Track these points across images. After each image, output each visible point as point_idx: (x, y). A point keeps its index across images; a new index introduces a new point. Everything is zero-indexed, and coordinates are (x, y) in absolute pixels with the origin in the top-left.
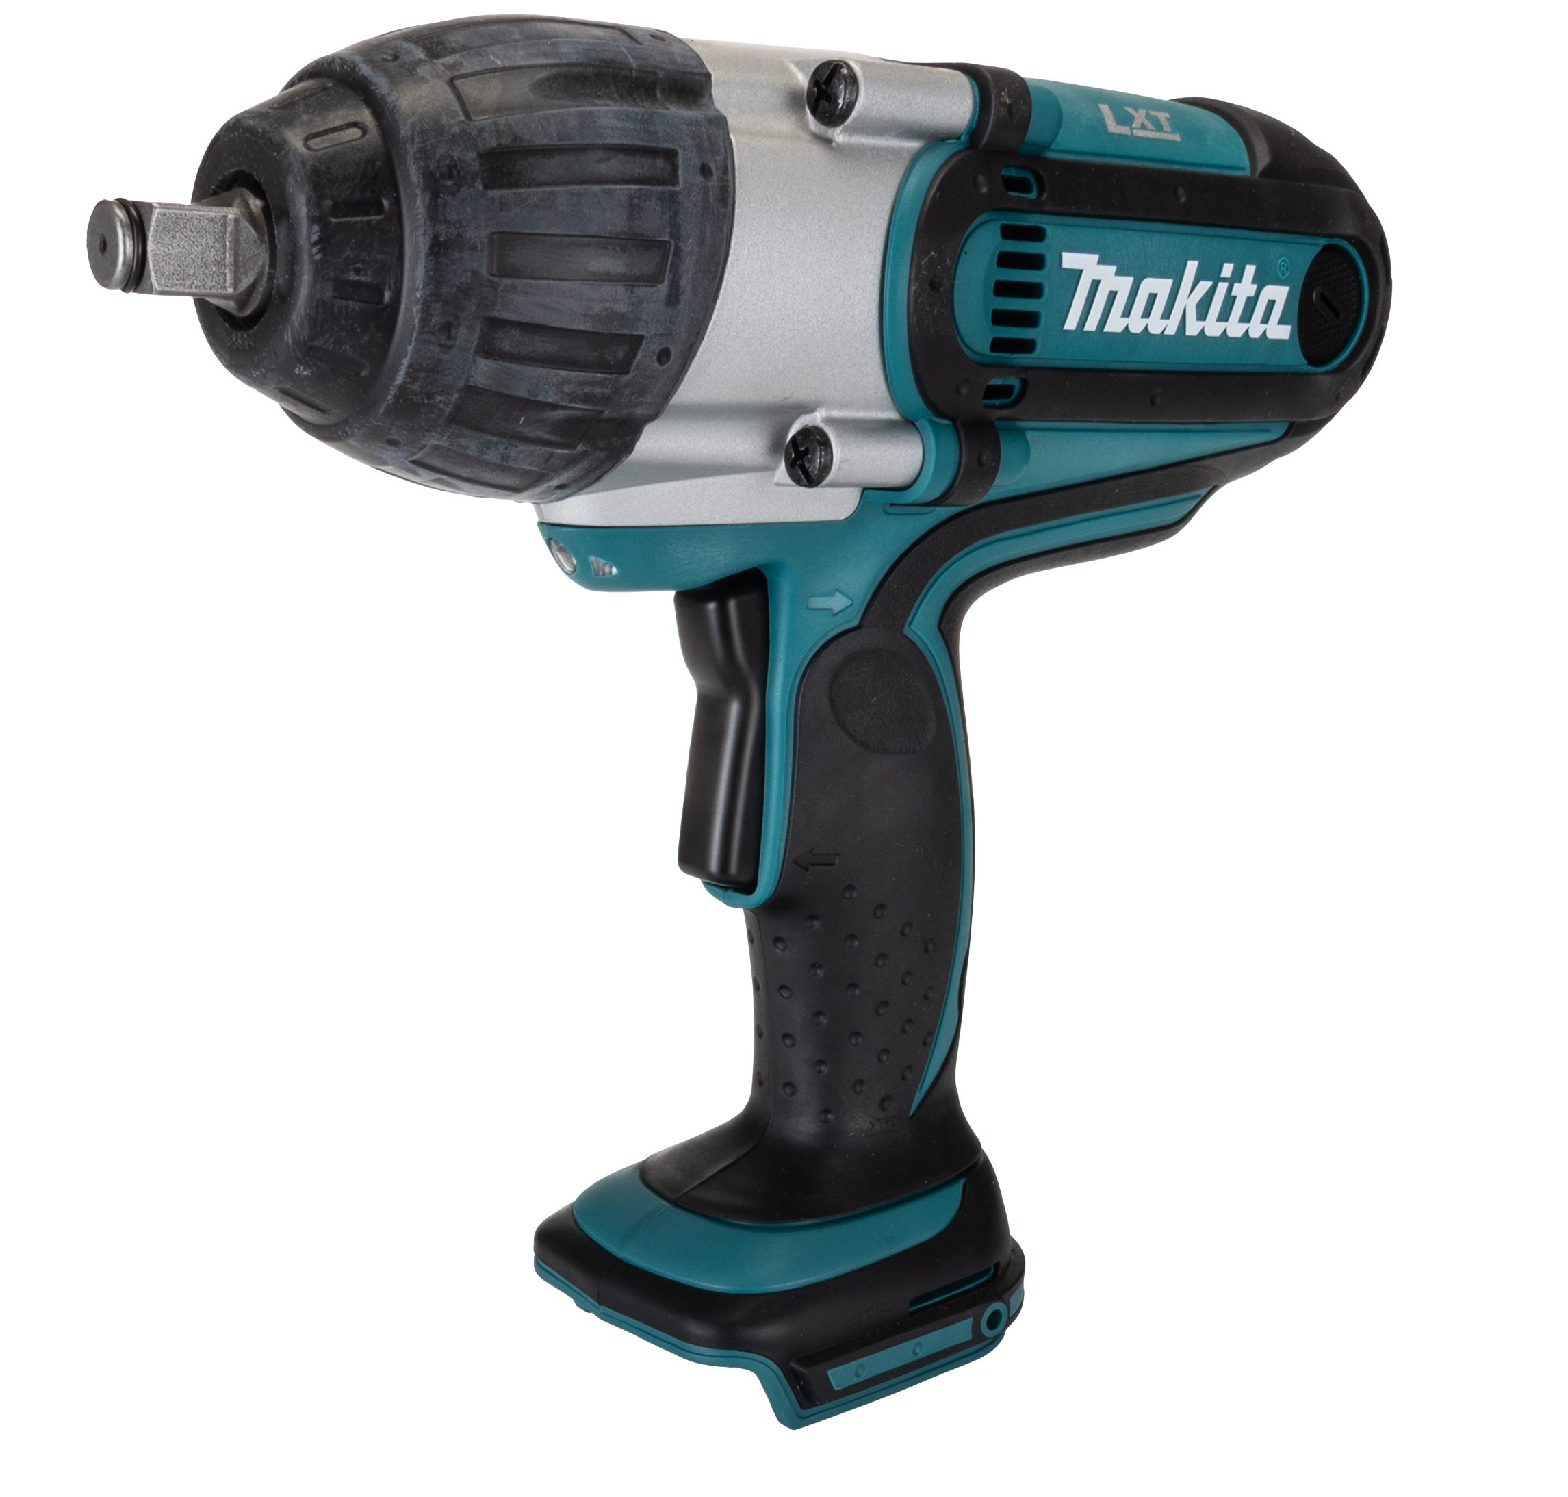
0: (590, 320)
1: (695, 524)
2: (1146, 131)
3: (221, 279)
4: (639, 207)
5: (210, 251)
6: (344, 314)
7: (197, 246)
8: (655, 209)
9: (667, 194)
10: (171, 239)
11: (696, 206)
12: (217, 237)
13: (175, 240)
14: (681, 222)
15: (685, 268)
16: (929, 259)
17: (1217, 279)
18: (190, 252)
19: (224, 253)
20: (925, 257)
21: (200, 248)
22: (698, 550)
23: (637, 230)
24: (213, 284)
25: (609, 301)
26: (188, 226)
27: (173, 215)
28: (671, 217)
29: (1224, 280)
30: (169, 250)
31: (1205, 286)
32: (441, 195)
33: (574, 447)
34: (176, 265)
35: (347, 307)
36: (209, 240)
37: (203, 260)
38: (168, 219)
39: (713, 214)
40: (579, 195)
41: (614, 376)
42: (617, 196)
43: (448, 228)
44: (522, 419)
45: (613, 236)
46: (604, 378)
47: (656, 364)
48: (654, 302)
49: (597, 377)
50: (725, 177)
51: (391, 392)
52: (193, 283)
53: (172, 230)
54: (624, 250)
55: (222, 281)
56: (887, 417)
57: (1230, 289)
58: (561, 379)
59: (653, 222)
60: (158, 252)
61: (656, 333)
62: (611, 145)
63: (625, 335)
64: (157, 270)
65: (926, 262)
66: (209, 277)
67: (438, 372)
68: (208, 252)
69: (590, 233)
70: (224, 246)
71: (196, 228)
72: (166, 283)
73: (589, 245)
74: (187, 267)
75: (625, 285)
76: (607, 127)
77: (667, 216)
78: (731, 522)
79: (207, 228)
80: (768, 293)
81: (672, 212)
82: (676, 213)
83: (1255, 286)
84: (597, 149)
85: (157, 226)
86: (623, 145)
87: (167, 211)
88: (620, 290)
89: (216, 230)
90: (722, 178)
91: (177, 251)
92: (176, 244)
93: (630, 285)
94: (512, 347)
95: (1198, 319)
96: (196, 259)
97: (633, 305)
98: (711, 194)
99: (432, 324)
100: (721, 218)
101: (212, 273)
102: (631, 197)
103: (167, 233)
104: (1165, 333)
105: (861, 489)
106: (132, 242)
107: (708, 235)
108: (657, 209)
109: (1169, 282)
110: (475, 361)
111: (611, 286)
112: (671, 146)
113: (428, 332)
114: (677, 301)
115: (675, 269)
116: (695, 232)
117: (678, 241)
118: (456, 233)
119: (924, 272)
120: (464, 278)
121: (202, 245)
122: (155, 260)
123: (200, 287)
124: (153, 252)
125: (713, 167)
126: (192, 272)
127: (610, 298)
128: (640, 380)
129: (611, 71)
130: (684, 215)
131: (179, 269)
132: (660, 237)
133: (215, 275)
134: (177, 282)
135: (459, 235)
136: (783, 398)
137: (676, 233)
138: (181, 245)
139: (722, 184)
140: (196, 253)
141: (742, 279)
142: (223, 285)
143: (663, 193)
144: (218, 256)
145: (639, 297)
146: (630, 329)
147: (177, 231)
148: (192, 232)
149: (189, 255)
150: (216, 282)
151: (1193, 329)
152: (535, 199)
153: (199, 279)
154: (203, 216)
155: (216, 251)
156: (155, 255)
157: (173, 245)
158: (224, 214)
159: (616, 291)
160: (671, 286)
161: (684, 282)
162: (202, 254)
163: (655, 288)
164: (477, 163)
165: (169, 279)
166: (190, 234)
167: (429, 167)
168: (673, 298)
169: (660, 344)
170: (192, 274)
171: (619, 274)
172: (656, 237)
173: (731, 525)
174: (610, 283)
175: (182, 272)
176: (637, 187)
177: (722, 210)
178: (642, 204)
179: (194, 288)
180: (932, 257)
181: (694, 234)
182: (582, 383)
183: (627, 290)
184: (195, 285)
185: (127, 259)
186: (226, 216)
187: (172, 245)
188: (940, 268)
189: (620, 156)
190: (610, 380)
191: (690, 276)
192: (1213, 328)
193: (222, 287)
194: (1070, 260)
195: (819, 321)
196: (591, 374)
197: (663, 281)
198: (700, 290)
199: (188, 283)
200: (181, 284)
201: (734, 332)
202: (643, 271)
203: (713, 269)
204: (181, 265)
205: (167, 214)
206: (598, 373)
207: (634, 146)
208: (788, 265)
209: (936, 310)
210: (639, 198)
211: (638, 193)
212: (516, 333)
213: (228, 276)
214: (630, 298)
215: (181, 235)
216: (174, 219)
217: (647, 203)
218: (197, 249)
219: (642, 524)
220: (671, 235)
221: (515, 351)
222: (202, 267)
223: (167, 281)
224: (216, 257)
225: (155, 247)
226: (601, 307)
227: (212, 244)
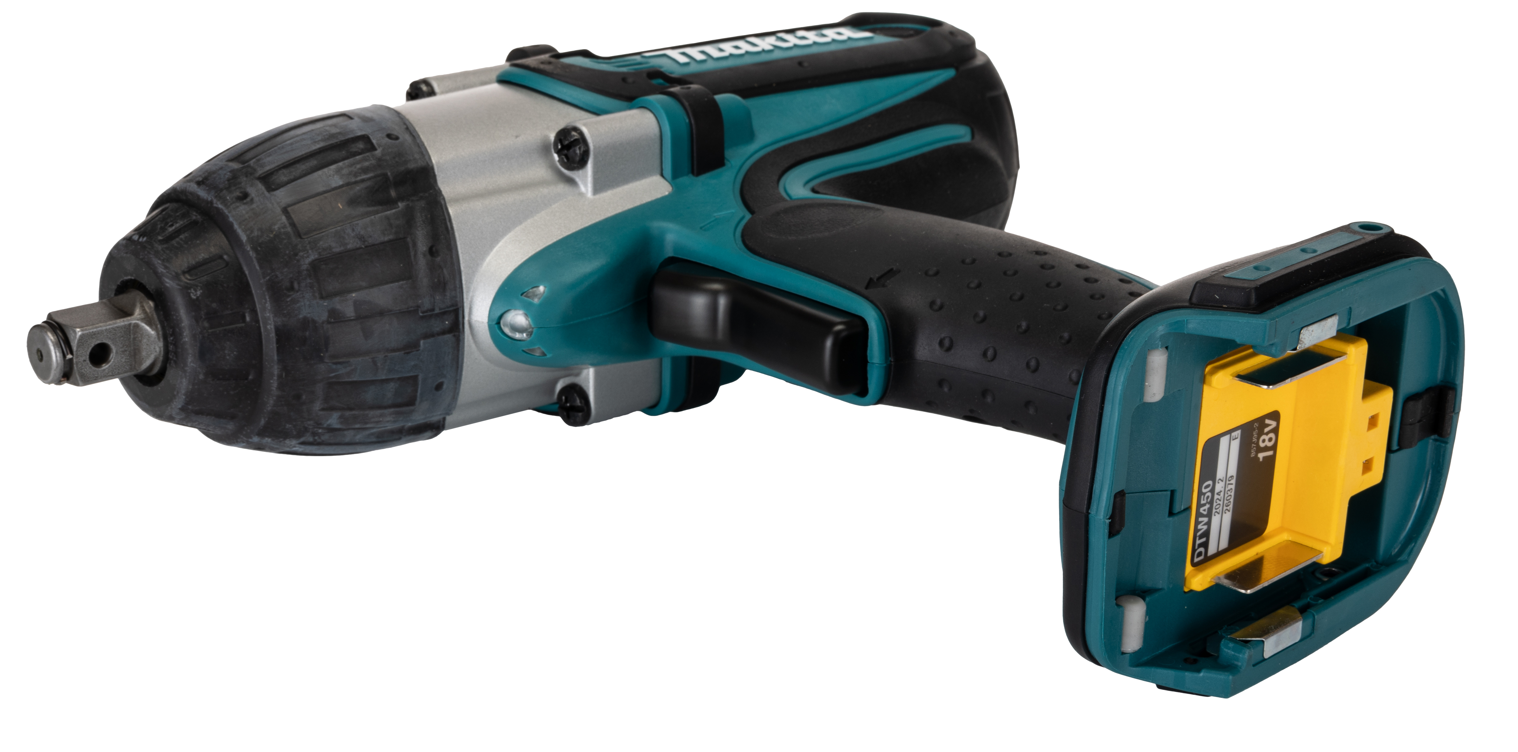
6: (183, 243)
35: (181, 239)
41: (369, 154)
44: (339, 205)
46: (364, 157)
51: (248, 249)
63: (353, 138)
94: (287, 178)
110: (273, 196)
146: (351, 135)
206: (355, 158)
221: (291, 177)
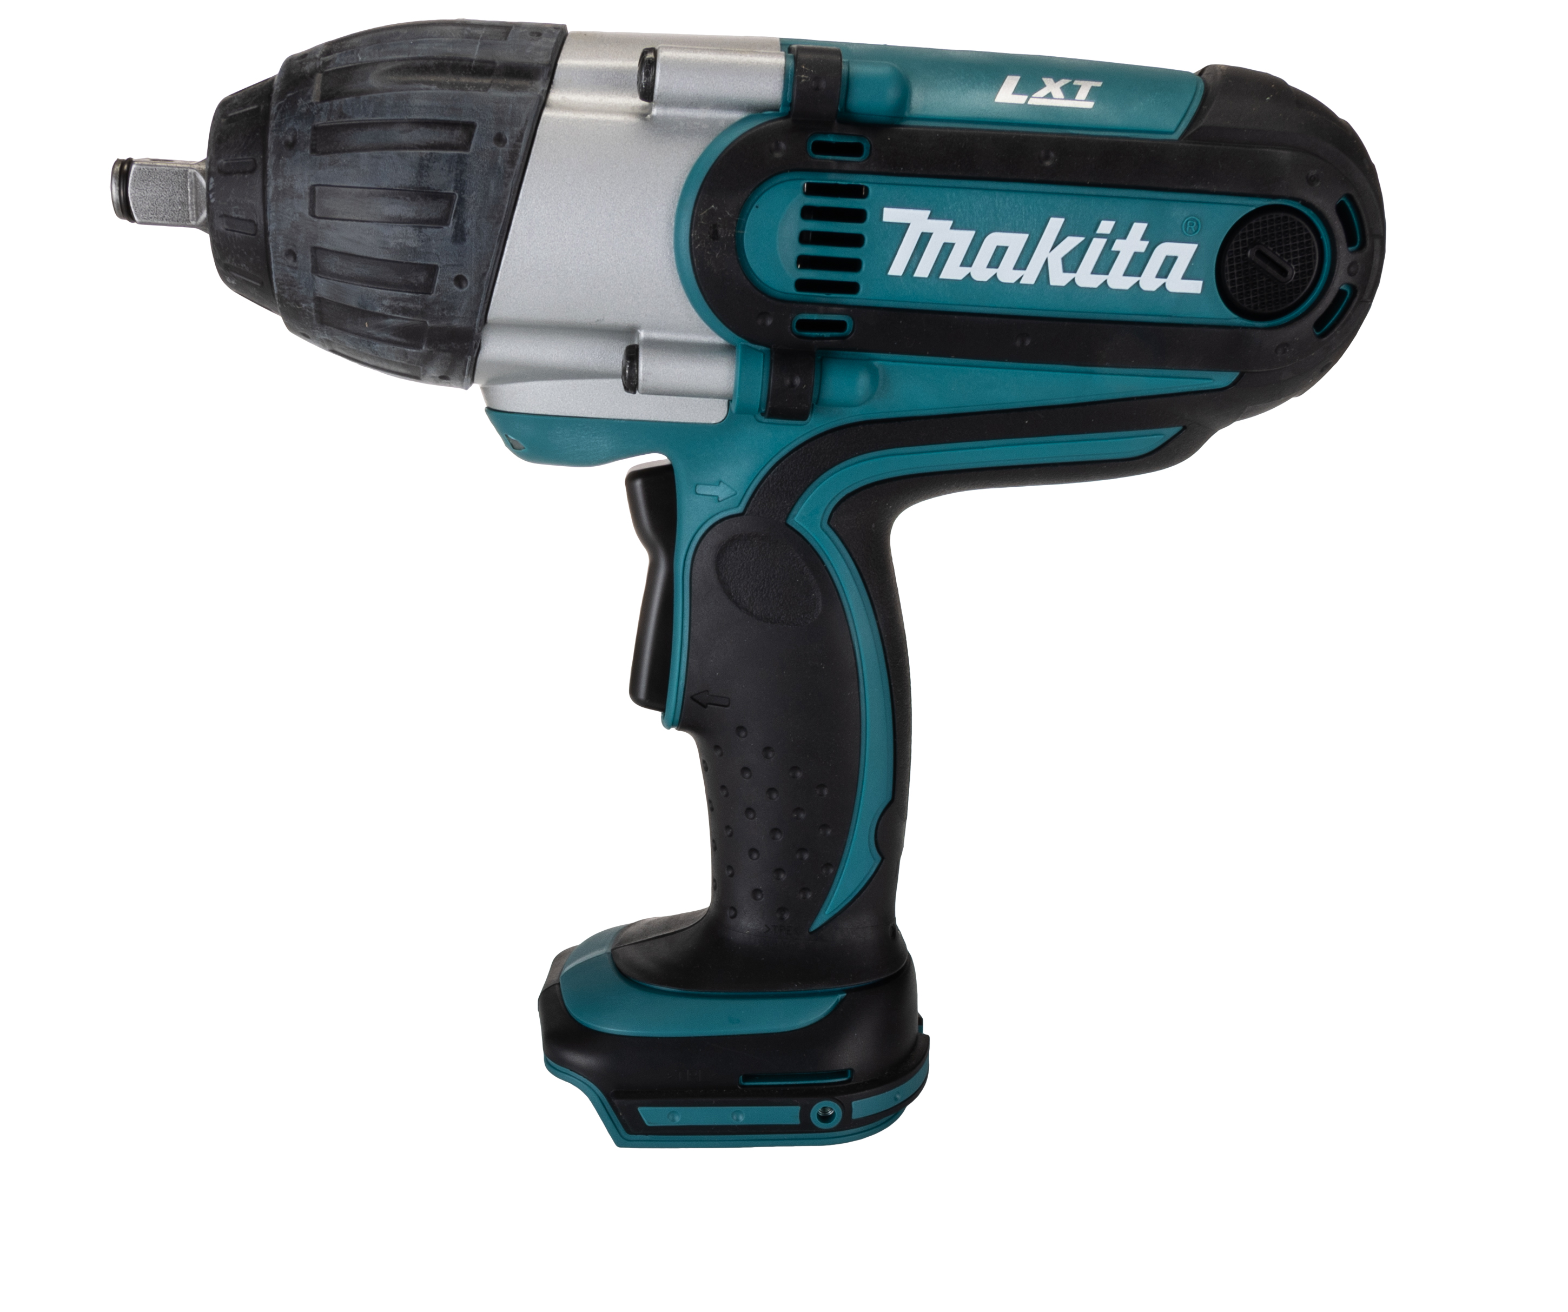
0: (388, 252)
1: (575, 415)
2: (1052, 100)
3: (186, 214)
4: (428, 167)
5: (176, 195)
6: (234, 241)
7: (166, 192)
8: (442, 169)
9: (456, 157)
10: (146, 186)
11: (483, 166)
12: (181, 185)
13: (149, 187)
14: (466, 179)
15: (469, 214)
16: (708, 211)
17: (1090, 234)
18: (161, 195)
19: (187, 196)
20: (704, 210)
21: (168, 192)
22: (583, 437)
23: (424, 185)
24: (180, 217)
25: (401, 238)
26: (158, 177)
27: (146, 170)
28: (456, 174)
29: (1102, 236)
30: (144, 194)
31: (1072, 242)
32: (283, 157)
33: (420, 348)
34: (150, 204)
35: (235, 237)
36: (175, 187)
37: (171, 201)
38: (142, 173)
39: (500, 172)
40: (378, 158)
41: (420, 295)
42: (409, 159)
43: (284, 181)
44: (367, 324)
45: (403, 189)
46: (412, 297)
47: (456, 288)
48: (441, 240)
49: (405, 295)
50: (518, 143)
52: (164, 217)
53: (146, 180)
54: (413, 199)
55: (186, 216)
56: (710, 342)
57: (1110, 244)
58: (378, 296)
59: (440, 179)
60: (136, 195)
61: (448, 264)
62: (415, 119)
63: (421, 264)
64: (136, 207)
65: (704, 214)
66: (176, 213)
67: (295, 286)
68: (174, 196)
69: (384, 186)
70: (187, 192)
71: (164, 179)
72: (143, 216)
73: (384, 196)
74: (159, 205)
75: (414, 227)
76: (416, 106)
77: (453, 175)
78: (607, 417)
79: (173, 179)
80: (557, 236)
81: (458, 171)
82: (462, 172)
83: (1146, 243)
84: (403, 123)
85: (135, 177)
86: (426, 119)
87: (142, 167)
88: (410, 230)
89: (180, 181)
90: (514, 144)
91: (151, 194)
92: (150, 190)
93: (417, 227)
94: (337, 270)
95: (1065, 271)
96: (165, 200)
97: (422, 241)
98: (500, 157)
99: (280, 251)
100: (507, 175)
101: (178, 210)
102: (422, 159)
103: (142, 182)
104: (1022, 282)
105: (726, 401)
106: (118, 188)
107: (492, 189)
108: (444, 168)
109: (1023, 237)
110: (314, 279)
111: (401, 226)
112: (472, 120)
113: (279, 256)
114: (464, 240)
115: (459, 215)
116: (479, 187)
117: (462, 193)
118: (289, 185)
119: (702, 222)
120: (294, 218)
121: (169, 191)
122: (134, 200)
123: (169, 220)
124: (133, 195)
125: (507, 136)
126: (162, 209)
127: (402, 236)
128: (445, 299)
129: (451, 62)
130: (470, 174)
131: (152, 206)
132: (445, 190)
133: (180, 212)
134: (152, 216)
135: (291, 187)
136: (596, 320)
137: (460, 185)
138: (153, 191)
139: (513, 149)
140: (165, 196)
141: (530, 224)
142: (187, 219)
143: (452, 156)
144: (182, 198)
145: (427, 236)
146: (423, 259)
147: (150, 181)
148: (162, 182)
149: (160, 197)
150: (182, 217)
151: (1059, 278)
152: (345, 161)
153: (168, 214)
154: (169, 171)
155: (181, 195)
156: (134, 197)
157: (148, 190)
158: (185, 169)
159: (406, 231)
160: (456, 228)
161: (468, 225)
162: (169, 196)
163: (441, 229)
164: (310, 135)
165: (145, 214)
166: (160, 183)
167: (279, 136)
168: (459, 236)
169: (454, 273)
170: (163, 210)
171: (409, 218)
172: (441, 190)
173: (608, 419)
174: (401, 225)
175: (155, 209)
176: (428, 152)
177: (509, 170)
178: (430, 165)
179: (164, 220)
180: (713, 209)
181: (479, 188)
182: (396, 299)
183: (415, 230)
184: (166, 218)
185: (115, 200)
186: (187, 171)
187: (146, 191)
188: (720, 219)
189: (422, 129)
190: (418, 298)
191: (474, 220)
192: (1086, 278)
193: (186, 220)
194: (891, 215)
195: (612, 259)
196: (400, 293)
197: (447, 225)
198: (484, 231)
199: (161, 216)
200: (155, 217)
201: (527, 265)
202: (431, 215)
203: (497, 216)
204: (154, 204)
205: (142, 169)
206: (407, 292)
207: (436, 120)
208: (576, 214)
209: (717, 254)
210: (429, 160)
211: (428, 157)
212: (337, 260)
213: (190, 212)
214: (419, 237)
215: (153, 183)
216: (147, 173)
217: (436, 164)
218: (165, 193)
219: (533, 412)
220: (456, 188)
221: (340, 273)
222: (170, 206)
223: (144, 215)
224: (181, 199)
225: (134, 192)
226: (395, 242)
227: (177, 190)
